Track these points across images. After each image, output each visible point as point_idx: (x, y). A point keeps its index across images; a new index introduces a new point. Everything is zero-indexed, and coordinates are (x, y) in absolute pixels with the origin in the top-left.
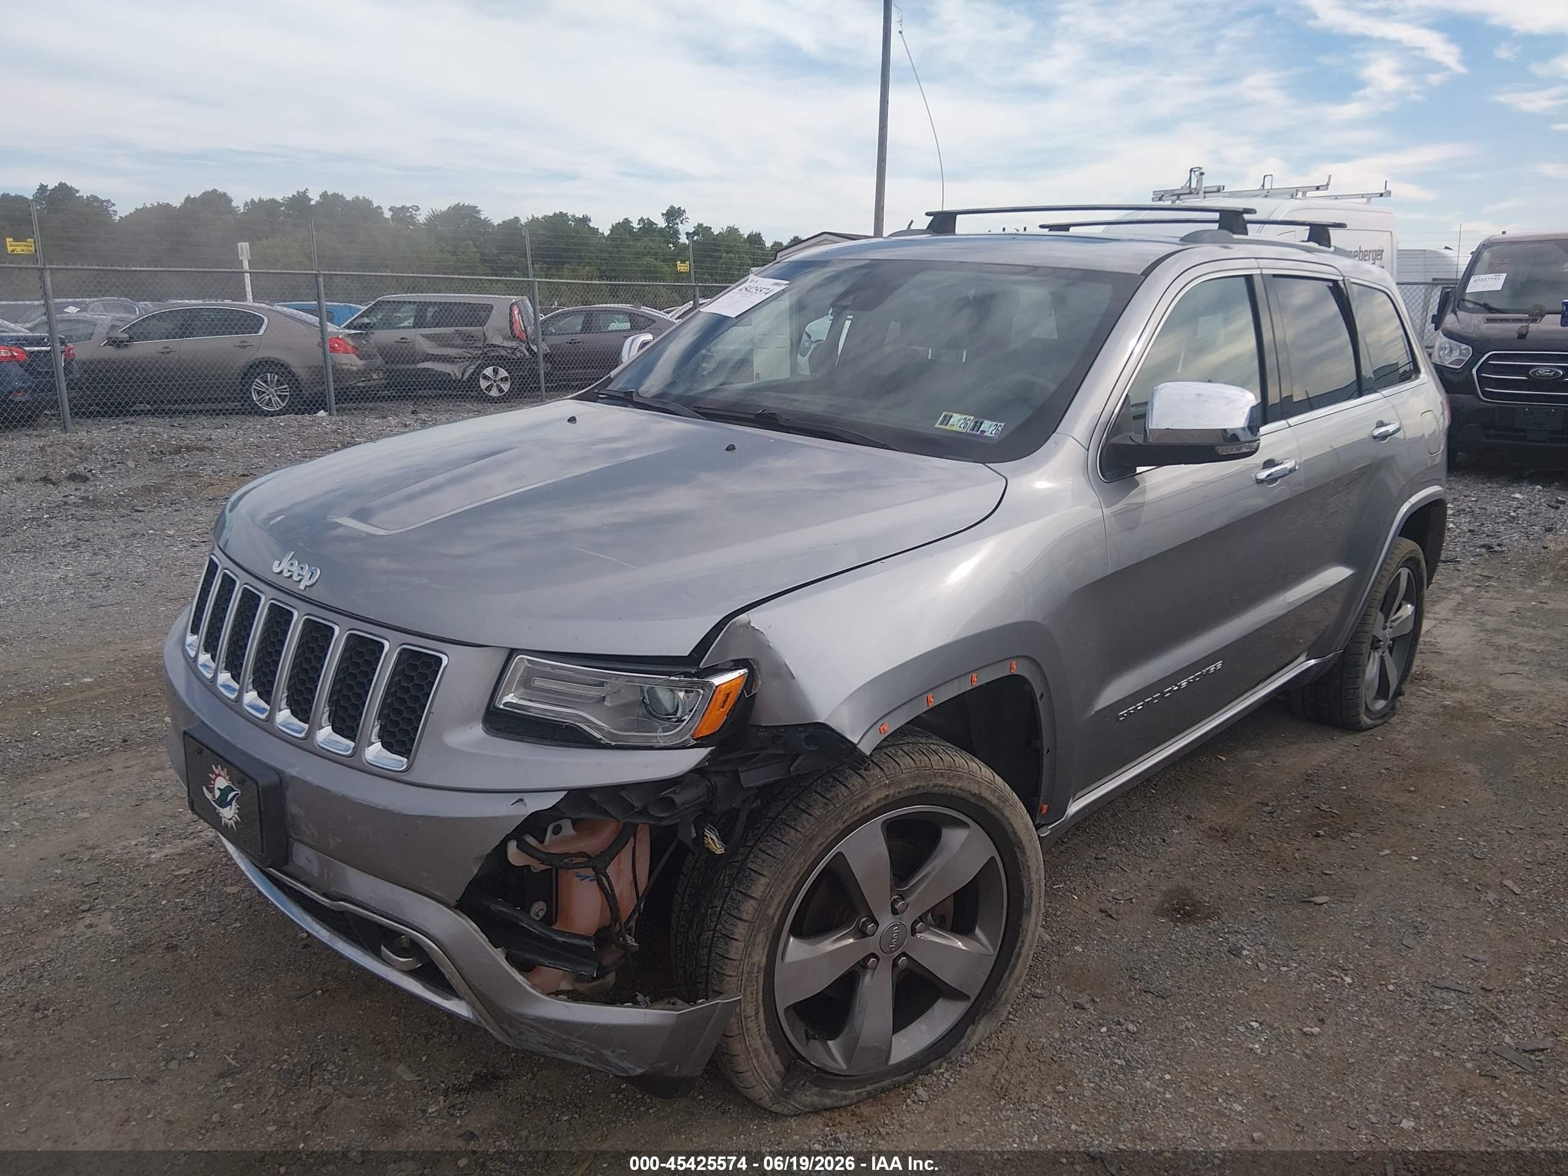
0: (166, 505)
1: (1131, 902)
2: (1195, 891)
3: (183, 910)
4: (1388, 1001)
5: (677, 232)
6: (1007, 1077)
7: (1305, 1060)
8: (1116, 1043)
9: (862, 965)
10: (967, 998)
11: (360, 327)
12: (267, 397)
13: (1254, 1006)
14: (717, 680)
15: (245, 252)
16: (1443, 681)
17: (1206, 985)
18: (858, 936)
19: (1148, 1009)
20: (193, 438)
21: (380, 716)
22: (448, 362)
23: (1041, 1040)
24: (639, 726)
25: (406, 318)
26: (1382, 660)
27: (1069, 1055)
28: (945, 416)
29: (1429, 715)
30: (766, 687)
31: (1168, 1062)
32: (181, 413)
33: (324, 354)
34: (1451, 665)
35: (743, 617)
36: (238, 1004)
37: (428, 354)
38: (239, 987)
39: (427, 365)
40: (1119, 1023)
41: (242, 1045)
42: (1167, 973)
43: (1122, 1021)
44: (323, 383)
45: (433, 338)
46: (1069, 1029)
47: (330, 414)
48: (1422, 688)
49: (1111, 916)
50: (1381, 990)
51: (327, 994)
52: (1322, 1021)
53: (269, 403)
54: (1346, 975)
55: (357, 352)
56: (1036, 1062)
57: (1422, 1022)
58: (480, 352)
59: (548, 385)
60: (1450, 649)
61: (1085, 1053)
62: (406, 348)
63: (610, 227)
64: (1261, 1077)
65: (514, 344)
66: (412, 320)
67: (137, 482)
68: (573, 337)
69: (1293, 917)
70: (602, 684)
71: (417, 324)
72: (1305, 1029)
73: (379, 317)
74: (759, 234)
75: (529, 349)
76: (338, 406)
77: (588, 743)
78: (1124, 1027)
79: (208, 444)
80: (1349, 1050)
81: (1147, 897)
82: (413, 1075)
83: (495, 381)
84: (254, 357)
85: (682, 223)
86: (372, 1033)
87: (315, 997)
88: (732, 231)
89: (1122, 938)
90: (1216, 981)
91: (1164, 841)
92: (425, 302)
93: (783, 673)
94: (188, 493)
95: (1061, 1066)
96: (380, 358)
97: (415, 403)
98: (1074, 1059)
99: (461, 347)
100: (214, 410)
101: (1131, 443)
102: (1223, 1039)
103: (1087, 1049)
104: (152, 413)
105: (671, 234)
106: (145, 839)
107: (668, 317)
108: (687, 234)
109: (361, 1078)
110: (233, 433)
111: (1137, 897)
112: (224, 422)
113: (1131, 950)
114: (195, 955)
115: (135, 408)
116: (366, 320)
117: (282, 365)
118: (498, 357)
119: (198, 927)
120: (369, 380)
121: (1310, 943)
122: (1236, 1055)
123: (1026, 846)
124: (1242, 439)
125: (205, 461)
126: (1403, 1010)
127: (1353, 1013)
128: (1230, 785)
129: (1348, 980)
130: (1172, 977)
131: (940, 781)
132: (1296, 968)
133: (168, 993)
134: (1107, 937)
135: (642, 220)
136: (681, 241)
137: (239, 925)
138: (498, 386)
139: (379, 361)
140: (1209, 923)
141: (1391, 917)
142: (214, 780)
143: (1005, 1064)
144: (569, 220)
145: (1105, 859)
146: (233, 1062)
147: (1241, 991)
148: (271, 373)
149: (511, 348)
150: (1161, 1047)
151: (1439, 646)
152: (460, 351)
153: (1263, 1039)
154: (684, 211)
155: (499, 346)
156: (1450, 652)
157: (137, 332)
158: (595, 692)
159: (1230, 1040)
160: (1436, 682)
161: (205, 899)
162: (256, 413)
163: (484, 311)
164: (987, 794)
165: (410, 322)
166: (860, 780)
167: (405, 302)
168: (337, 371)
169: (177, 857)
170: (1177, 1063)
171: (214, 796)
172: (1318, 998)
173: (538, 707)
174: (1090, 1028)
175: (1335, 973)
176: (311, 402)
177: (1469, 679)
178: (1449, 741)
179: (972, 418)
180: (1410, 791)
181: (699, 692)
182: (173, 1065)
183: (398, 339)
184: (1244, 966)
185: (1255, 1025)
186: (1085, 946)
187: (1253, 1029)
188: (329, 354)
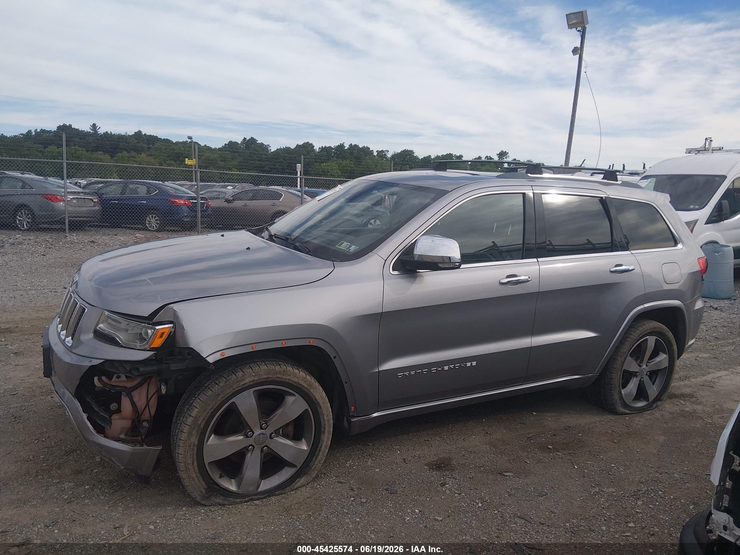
1: (420, 458)
4: (489, 517)
7: (423, 528)
8: (352, 504)
9: (246, 448)
10: (296, 466)
14: (158, 327)
17: (415, 493)
18: (245, 437)
24: (134, 341)
26: (641, 382)
30: (177, 332)
35: (171, 306)
40: (361, 498)
42: (404, 486)
46: (339, 496)
49: (405, 461)
50: (491, 512)
52: (449, 516)
61: (336, 505)
72: (436, 518)
77: (119, 345)
80: (447, 529)
85: (506, 158)
88: (530, 162)
93: (182, 327)
98: (329, 506)
103: (338, 504)
111: (425, 457)
113: (399, 475)
122: (396, 519)
123: (321, 405)
126: (491, 521)
129: (480, 505)
131: (279, 376)
132: (463, 496)
134: (394, 468)
135: (487, 157)
145: (429, 441)
147: (428, 499)
153: (414, 517)
154: (508, 153)
159: (400, 514)
164: (302, 383)
166: (242, 373)
173: (107, 330)
174: (348, 497)
175: (478, 501)
179: (350, 244)
180: (613, 442)
181: (152, 331)
184: (440, 490)
185: (417, 511)
186: (381, 470)
187: (415, 512)
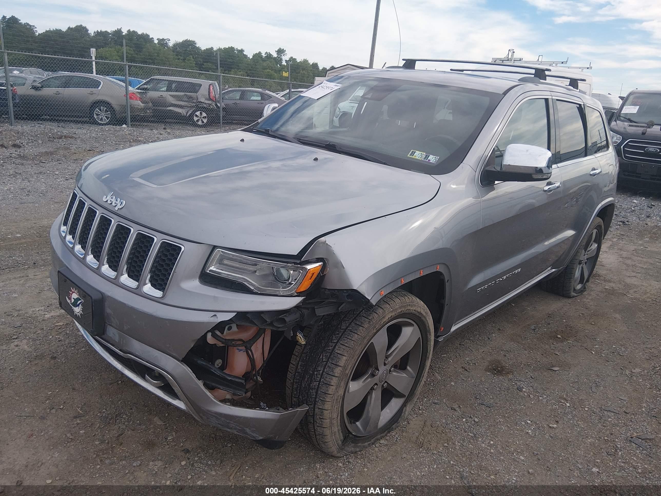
0: (55, 161)
1: (475, 365)
2: (502, 362)
3: (59, 341)
4: (585, 415)
5: (281, 59)
6: (423, 438)
7: (550, 438)
8: (469, 426)
10: (404, 396)
11: (143, 89)
12: (101, 117)
13: (528, 413)
14: (309, 267)
15: (93, 53)
16: (605, 278)
17: (508, 403)
19: (483, 412)
20: (68, 132)
21: (151, 271)
22: (181, 108)
23: (437, 423)
24: (272, 285)
25: (163, 87)
26: (582, 268)
27: (449, 430)
28: (412, 152)
29: (600, 292)
30: (331, 271)
31: (492, 436)
32: (63, 121)
33: (127, 99)
34: (608, 271)
35: (323, 239)
36: (83, 385)
37: (172, 104)
38: (83, 377)
39: (171, 108)
40: (471, 417)
41: (85, 404)
42: (491, 397)
43: (472, 416)
44: (126, 112)
45: (175, 96)
46: (449, 419)
47: (128, 127)
48: (596, 280)
49: (467, 371)
50: (582, 410)
51: (123, 383)
52: (557, 422)
53: (101, 120)
54: (567, 403)
55: (141, 100)
56: (435, 432)
57: (600, 425)
58: (195, 104)
59: (224, 121)
60: (608, 264)
61: (456, 430)
62: (163, 100)
63: (253, 55)
64: (532, 445)
65: (210, 102)
66: (166, 88)
67: (42, 150)
68: (235, 101)
69: (544, 376)
70: (256, 265)
71: (168, 90)
72: (550, 425)
73: (151, 86)
74: (317, 63)
75: (216, 105)
76: (131, 123)
77: (248, 291)
78: (473, 419)
79: (74, 135)
80: (569, 435)
81: (482, 363)
82: (162, 422)
83: (201, 118)
84: (96, 99)
85: (284, 56)
86: (143, 402)
87: (118, 384)
88: (306, 61)
89: (472, 380)
90: (512, 402)
91: (489, 339)
92: (172, 81)
93: (339, 265)
94: (65, 156)
95: (446, 435)
96: (151, 104)
97: (165, 125)
98: (452, 432)
99: (187, 102)
100: (77, 121)
101: (495, 170)
102: (515, 427)
103: (457, 428)
104: (50, 120)
105: (278, 60)
106: (43, 308)
107: (277, 96)
108: (286, 61)
109: (138, 422)
110: (85, 132)
111: (477, 363)
112: (81, 126)
113: (475, 385)
114: (64, 362)
115: (42, 117)
116: (146, 86)
117: (108, 103)
118: (203, 107)
119: (66, 349)
120: (146, 113)
121: (551, 387)
122: (521, 434)
124: (544, 172)
125: (73, 143)
126: (591, 419)
127: (570, 419)
128: (516, 316)
129: (568, 405)
130: (493, 398)
132: (546, 398)
133: (52, 378)
134: (465, 379)
135: (266, 53)
136: (283, 64)
137: (84, 349)
138: (202, 120)
139: (150, 104)
140: (509, 376)
141: (585, 378)
142: (72, 294)
143: (422, 433)
144: (235, 50)
145: (464, 345)
146: (81, 412)
147: (522, 407)
148: (103, 106)
149: (208, 104)
150: (489, 429)
151: (603, 262)
152: (186, 103)
153: (532, 428)
154: (285, 51)
155: (203, 103)
156: (607, 265)
157: (45, 84)
158: (252, 268)
159: (518, 428)
160: (602, 278)
161: (69, 337)
162: (96, 123)
163: (198, 87)
165: (165, 89)
167: (163, 80)
168: (132, 107)
169: (57, 317)
170: (496, 437)
171: (71, 301)
172: (555, 412)
173: (225, 273)
174: (458, 419)
175: (563, 401)
176: (120, 120)
177: (616, 278)
178: (608, 304)
179: (424, 153)
180: (592, 324)
181: (300, 272)
182: (53, 411)
183: (159, 96)
184: (524, 395)
185: (529, 422)
186: (456, 383)
187: (528, 423)
188: (129, 100)
